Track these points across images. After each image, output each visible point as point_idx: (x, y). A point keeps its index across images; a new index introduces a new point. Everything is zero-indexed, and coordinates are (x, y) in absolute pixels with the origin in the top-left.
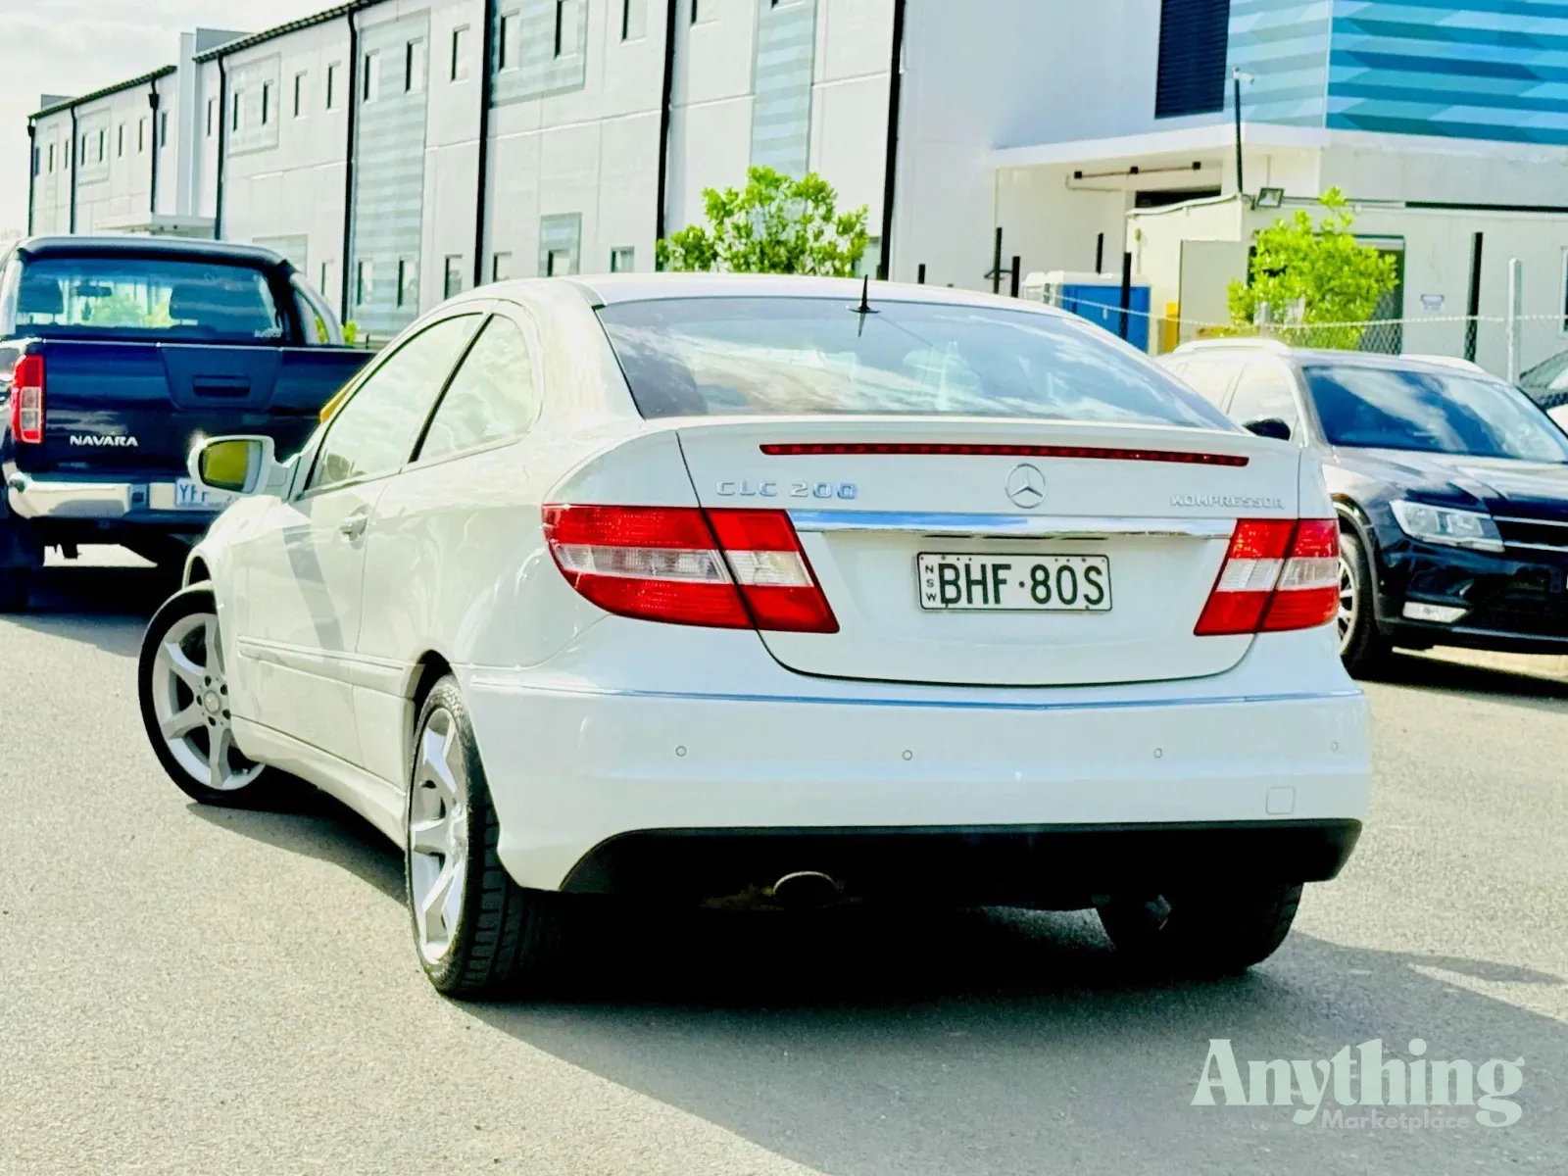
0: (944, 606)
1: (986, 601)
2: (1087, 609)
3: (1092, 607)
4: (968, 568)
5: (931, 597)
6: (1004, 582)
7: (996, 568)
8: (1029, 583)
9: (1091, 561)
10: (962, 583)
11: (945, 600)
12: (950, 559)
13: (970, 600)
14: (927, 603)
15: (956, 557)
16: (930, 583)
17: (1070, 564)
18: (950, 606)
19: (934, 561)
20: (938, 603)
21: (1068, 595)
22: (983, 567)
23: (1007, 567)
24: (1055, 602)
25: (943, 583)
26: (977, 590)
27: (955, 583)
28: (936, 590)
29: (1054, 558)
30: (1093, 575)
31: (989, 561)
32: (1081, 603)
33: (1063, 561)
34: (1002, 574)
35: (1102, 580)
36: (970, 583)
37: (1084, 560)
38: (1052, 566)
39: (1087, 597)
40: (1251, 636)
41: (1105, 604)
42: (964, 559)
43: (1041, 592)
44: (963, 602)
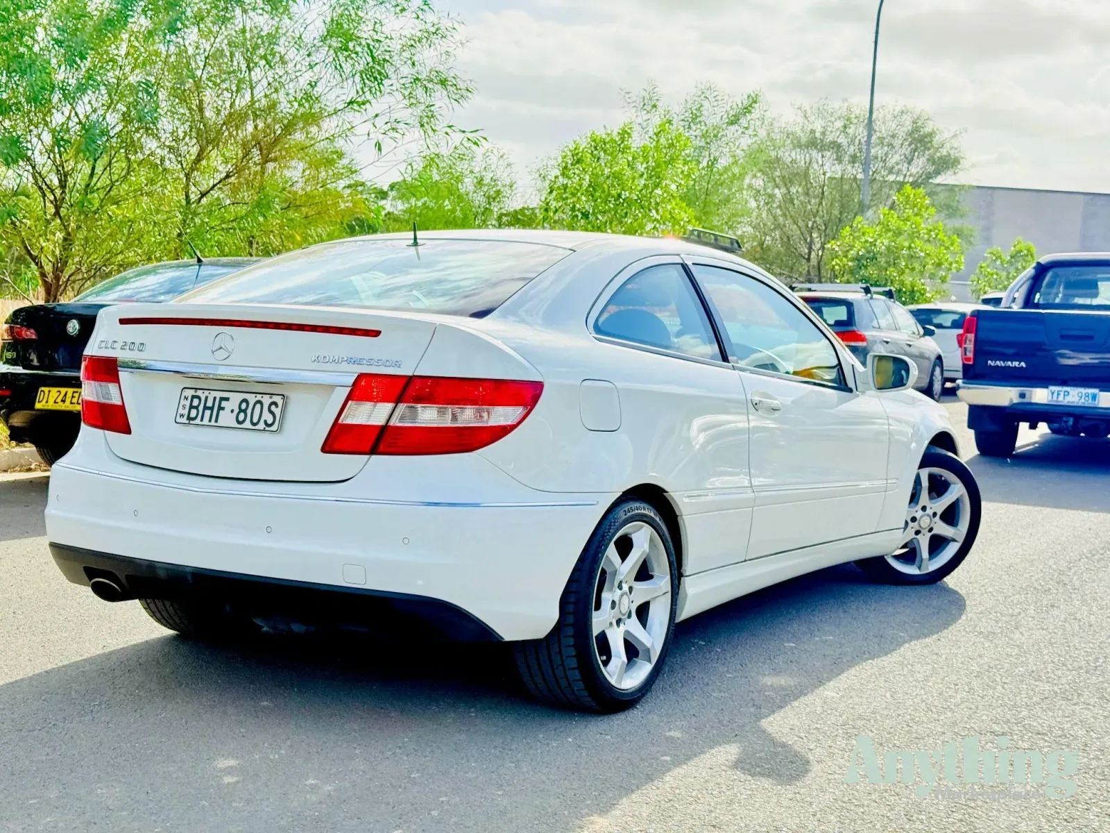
0: (187, 422)
1: (210, 421)
2: (264, 430)
3: (267, 429)
4: (207, 398)
5: (182, 416)
6: (223, 409)
7: (222, 399)
8: (237, 411)
9: (276, 399)
10: (201, 408)
11: (189, 418)
12: (199, 393)
13: (202, 420)
14: (179, 420)
15: (202, 391)
16: (184, 407)
17: (262, 400)
18: (191, 422)
19: (190, 393)
20: (184, 420)
21: (255, 420)
22: (215, 398)
23: (227, 399)
24: (247, 424)
25: (191, 407)
26: (208, 413)
27: (197, 408)
28: (186, 412)
29: (254, 395)
30: (273, 408)
31: (219, 395)
32: (261, 426)
33: (259, 397)
34: (224, 404)
35: (277, 411)
36: (205, 408)
37: (271, 398)
38: (252, 399)
39: (265, 422)
40: (367, 456)
41: (274, 428)
42: (207, 393)
43: (241, 417)
44: (198, 421)
